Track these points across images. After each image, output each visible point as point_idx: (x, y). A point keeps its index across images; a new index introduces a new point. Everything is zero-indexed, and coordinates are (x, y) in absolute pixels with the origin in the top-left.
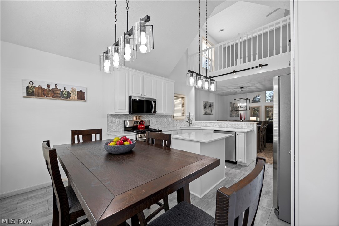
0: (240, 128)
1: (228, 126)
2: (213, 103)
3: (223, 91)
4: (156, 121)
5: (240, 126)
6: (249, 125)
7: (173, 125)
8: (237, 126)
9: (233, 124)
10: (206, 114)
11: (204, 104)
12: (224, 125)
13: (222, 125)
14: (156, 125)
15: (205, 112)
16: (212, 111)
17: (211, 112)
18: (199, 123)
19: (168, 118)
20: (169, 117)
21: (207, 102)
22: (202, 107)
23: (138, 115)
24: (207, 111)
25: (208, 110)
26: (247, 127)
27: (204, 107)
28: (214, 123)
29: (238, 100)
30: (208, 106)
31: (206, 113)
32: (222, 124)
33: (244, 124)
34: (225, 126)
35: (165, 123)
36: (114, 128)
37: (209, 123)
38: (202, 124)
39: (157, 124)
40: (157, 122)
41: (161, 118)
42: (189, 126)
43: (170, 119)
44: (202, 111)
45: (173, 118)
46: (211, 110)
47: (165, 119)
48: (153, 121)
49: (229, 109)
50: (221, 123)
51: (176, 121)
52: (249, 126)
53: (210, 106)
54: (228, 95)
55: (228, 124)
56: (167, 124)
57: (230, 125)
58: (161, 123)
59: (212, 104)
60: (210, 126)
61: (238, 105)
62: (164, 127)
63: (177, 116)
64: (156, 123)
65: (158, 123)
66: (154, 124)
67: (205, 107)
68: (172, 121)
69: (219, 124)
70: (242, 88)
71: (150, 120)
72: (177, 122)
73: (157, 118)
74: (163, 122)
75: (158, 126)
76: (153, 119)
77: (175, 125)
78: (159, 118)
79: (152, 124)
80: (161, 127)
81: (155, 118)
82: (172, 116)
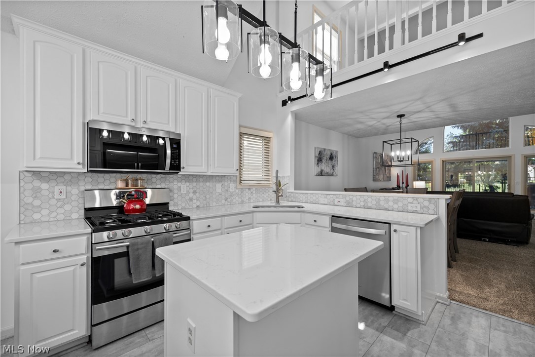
0: (401, 209)
1: (370, 205)
2: (337, 152)
3: (359, 126)
4: (191, 191)
5: (400, 204)
6: (426, 203)
7: (240, 200)
8: (391, 204)
9: (382, 199)
10: (322, 175)
11: (317, 154)
12: (358, 201)
13: (353, 201)
14: (191, 200)
15: (319, 170)
16: (336, 168)
17: (332, 171)
18: (301, 195)
19: (226, 184)
20: (229, 182)
21: (325, 149)
22: (313, 160)
24: (323, 168)
25: (326, 167)
26: (418, 209)
27: (318, 160)
28: (335, 196)
29: (391, 145)
30: (325, 158)
31: (321, 174)
32: (354, 199)
33: (410, 200)
34: (362, 204)
35: (217, 194)
36: (45, 212)
37: (323, 196)
38: (309, 198)
39: (194, 197)
40: (195, 192)
41: (208, 184)
42: (278, 202)
43: (232, 185)
44: (314, 169)
45: (240, 182)
46: (333, 167)
47: (219, 185)
48: (184, 190)
50: (351, 197)
51: (249, 189)
52: (425, 207)
53: (331, 158)
54: (369, 136)
55: (370, 200)
56: (224, 197)
57: (374, 203)
58: (208, 196)
59: (334, 154)
60: (326, 203)
61: (393, 154)
62: (214, 204)
63: (251, 179)
64: (191, 195)
65: (198, 195)
66: (187, 198)
68: (237, 191)
69: (348, 199)
70: (401, 116)
71: (175, 187)
72: (250, 192)
73: (195, 184)
74: (212, 193)
75: (198, 203)
76: (182, 186)
77: (245, 200)
78: (201, 184)
79: (180, 198)
80: (206, 205)
81: (188, 184)
82: (236, 178)
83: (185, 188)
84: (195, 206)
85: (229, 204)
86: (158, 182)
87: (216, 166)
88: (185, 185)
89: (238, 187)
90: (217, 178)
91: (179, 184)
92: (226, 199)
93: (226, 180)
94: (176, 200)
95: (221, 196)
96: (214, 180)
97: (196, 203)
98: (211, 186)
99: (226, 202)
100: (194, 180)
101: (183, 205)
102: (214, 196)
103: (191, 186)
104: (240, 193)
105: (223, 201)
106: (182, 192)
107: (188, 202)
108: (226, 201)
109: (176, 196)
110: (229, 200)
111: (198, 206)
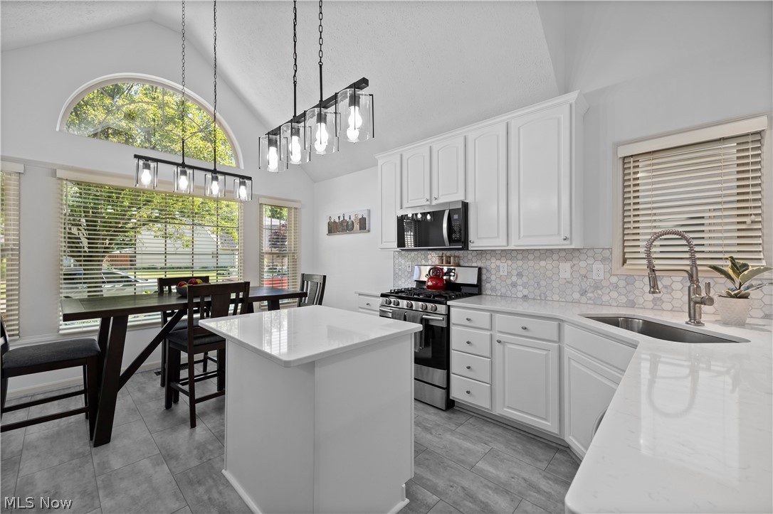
4: (515, 272)
7: (623, 300)
14: (514, 285)
19: (583, 264)
20: (591, 261)
35: (562, 282)
39: (520, 282)
40: (520, 275)
41: (543, 263)
43: (598, 266)
47: (565, 267)
48: (503, 272)
56: (577, 289)
58: (543, 283)
62: (556, 297)
64: (514, 279)
65: (525, 279)
66: (509, 282)
68: (614, 279)
71: (493, 266)
73: (520, 263)
74: (551, 278)
75: (526, 292)
76: (501, 265)
77: (641, 300)
78: (531, 263)
79: (498, 281)
80: (540, 296)
81: (509, 262)
82: (611, 254)
83: (506, 269)
84: (520, 295)
85: (591, 302)
86: (474, 259)
88: (506, 264)
89: (618, 272)
90: (563, 254)
91: (498, 263)
92: (584, 293)
93: (583, 257)
94: (493, 284)
95: (570, 286)
96: (555, 257)
97: (522, 291)
98: (549, 267)
99: (584, 298)
100: (520, 256)
101: (503, 290)
102: (555, 284)
103: (514, 266)
104: (622, 284)
105: (577, 296)
106: (501, 273)
107: (510, 287)
108: (582, 295)
109: (493, 278)
110: (590, 295)
111: (525, 296)
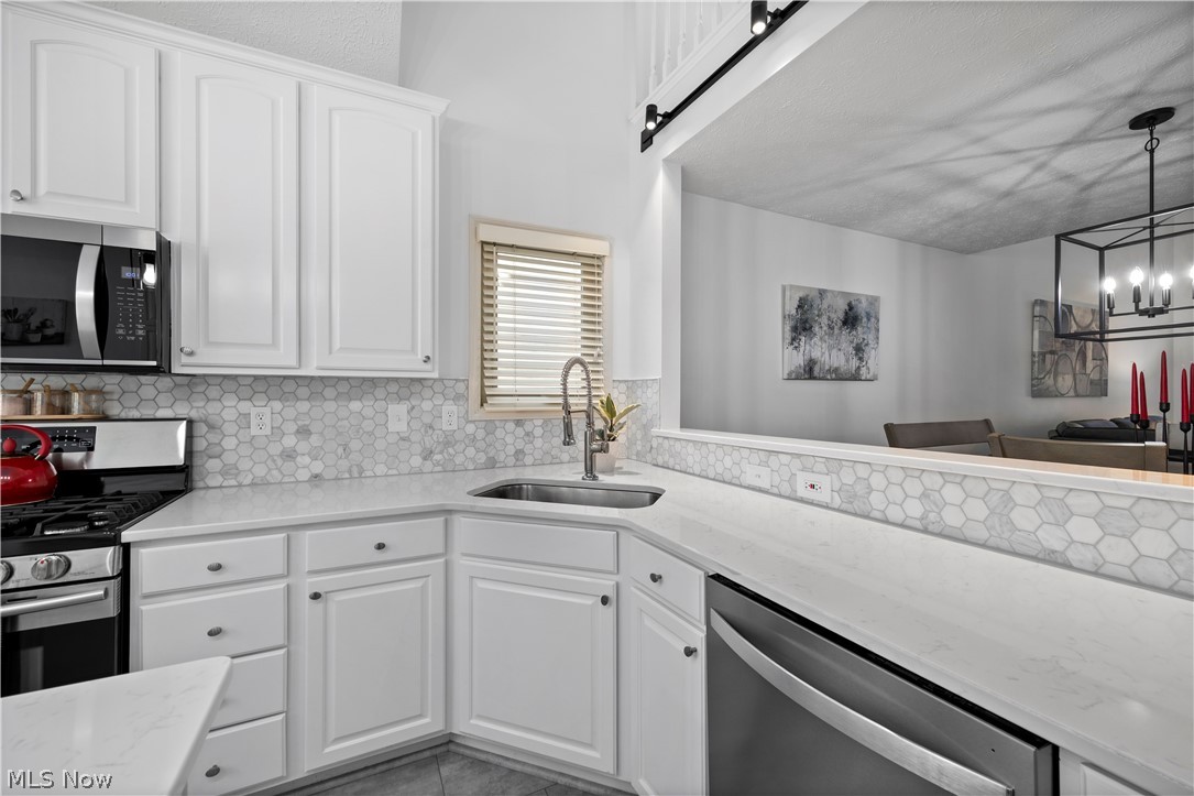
1: (952, 518)
2: (874, 301)
4: (291, 427)
7: (482, 458)
9: (1022, 495)
10: (812, 377)
11: (792, 308)
12: (897, 494)
13: (870, 490)
14: (289, 455)
15: (799, 360)
16: (871, 355)
17: (854, 363)
19: (427, 405)
20: (439, 400)
21: (822, 293)
22: (775, 328)
23: (76, 379)
24: (816, 354)
25: (826, 350)
27: (794, 329)
28: (797, 463)
30: (824, 320)
31: (809, 372)
32: (878, 479)
35: (392, 439)
38: (712, 459)
39: (302, 447)
40: (303, 432)
41: (355, 406)
42: (589, 469)
43: (449, 408)
44: (780, 356)
45: (483, 401)
46: (859, 350)
47: (397, 411)
48: (260, 428)
49: (1025, 339)
50: (862, 471)
51: (519, 423)
53: (851, 319)
54: (1006, 242)
55: (952, 493)
56: (417, 449)
58: (355, 445)
59: (862, 307)
60: (766, 485)
62: (381, 469)
63: (521, 389)
64: (291, 441)
65: (315, 440)
66: (275, 449)
67: (802, 324)
68: (470, 428)
71: (229, 414)
72: (520, 432)
73: (304, 406)
74: (371, 434)
75: (317, 467)
76: (254, 411)
77: (502, 457)
78: (330, 406)
79: (245, 450)
80: (350, 471)
81: (277, 405)
82: (467, 388)
83: (267, 420)
84: (304, 475)
85: (439, 468)
86: (162, 399)
87: (337, 345)
88: (267, 410)
89: (476, 417)
90: (393, 388)
91: (245, 406)
92: (427, 455)
93: (427, 393)
94: (230, 458)
95: (407, 444)
96: (380, 393)
97: (306, 466)
98: (368, 412)
99: (428, 463)
100: (303, 392)
101: (260, 471)
102: (380, 444)
103: (290, 413)
104: (481, 434)
105: (416, 461)
106: (254, 431)
107: (279, 462)
108: (425, 459)
109: (229, 443)
110: (437, 457)
111: (316, 476)
